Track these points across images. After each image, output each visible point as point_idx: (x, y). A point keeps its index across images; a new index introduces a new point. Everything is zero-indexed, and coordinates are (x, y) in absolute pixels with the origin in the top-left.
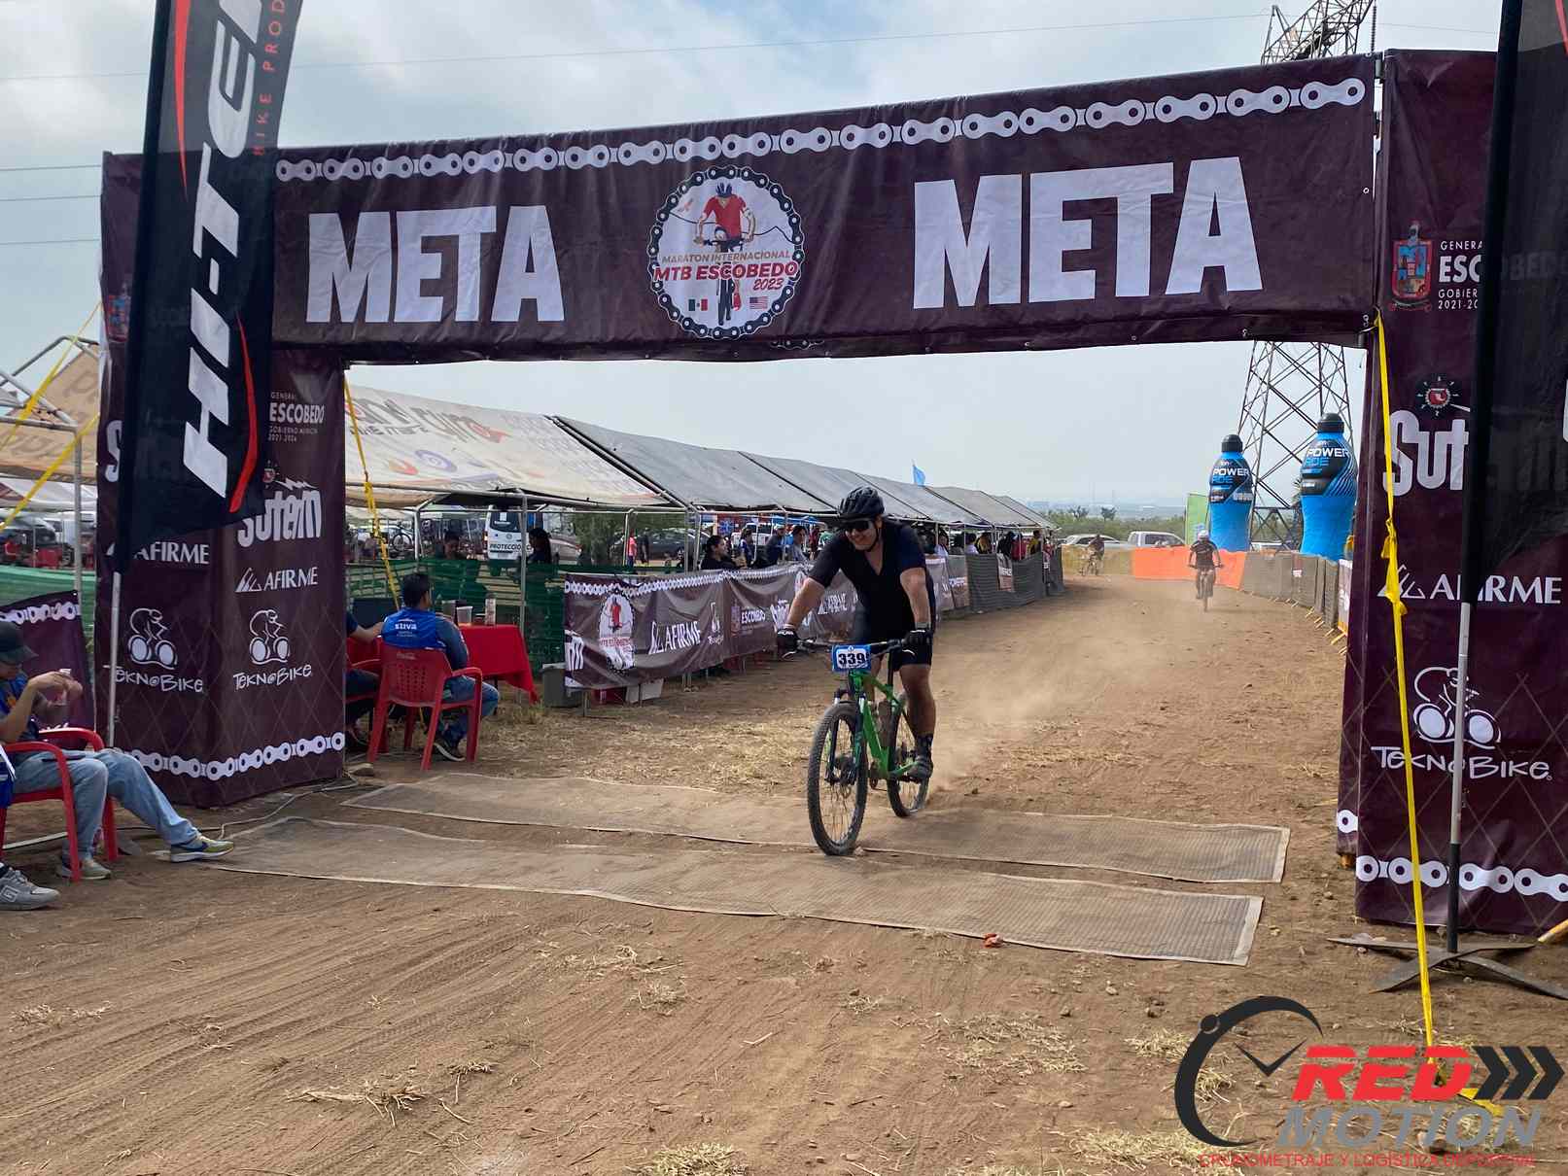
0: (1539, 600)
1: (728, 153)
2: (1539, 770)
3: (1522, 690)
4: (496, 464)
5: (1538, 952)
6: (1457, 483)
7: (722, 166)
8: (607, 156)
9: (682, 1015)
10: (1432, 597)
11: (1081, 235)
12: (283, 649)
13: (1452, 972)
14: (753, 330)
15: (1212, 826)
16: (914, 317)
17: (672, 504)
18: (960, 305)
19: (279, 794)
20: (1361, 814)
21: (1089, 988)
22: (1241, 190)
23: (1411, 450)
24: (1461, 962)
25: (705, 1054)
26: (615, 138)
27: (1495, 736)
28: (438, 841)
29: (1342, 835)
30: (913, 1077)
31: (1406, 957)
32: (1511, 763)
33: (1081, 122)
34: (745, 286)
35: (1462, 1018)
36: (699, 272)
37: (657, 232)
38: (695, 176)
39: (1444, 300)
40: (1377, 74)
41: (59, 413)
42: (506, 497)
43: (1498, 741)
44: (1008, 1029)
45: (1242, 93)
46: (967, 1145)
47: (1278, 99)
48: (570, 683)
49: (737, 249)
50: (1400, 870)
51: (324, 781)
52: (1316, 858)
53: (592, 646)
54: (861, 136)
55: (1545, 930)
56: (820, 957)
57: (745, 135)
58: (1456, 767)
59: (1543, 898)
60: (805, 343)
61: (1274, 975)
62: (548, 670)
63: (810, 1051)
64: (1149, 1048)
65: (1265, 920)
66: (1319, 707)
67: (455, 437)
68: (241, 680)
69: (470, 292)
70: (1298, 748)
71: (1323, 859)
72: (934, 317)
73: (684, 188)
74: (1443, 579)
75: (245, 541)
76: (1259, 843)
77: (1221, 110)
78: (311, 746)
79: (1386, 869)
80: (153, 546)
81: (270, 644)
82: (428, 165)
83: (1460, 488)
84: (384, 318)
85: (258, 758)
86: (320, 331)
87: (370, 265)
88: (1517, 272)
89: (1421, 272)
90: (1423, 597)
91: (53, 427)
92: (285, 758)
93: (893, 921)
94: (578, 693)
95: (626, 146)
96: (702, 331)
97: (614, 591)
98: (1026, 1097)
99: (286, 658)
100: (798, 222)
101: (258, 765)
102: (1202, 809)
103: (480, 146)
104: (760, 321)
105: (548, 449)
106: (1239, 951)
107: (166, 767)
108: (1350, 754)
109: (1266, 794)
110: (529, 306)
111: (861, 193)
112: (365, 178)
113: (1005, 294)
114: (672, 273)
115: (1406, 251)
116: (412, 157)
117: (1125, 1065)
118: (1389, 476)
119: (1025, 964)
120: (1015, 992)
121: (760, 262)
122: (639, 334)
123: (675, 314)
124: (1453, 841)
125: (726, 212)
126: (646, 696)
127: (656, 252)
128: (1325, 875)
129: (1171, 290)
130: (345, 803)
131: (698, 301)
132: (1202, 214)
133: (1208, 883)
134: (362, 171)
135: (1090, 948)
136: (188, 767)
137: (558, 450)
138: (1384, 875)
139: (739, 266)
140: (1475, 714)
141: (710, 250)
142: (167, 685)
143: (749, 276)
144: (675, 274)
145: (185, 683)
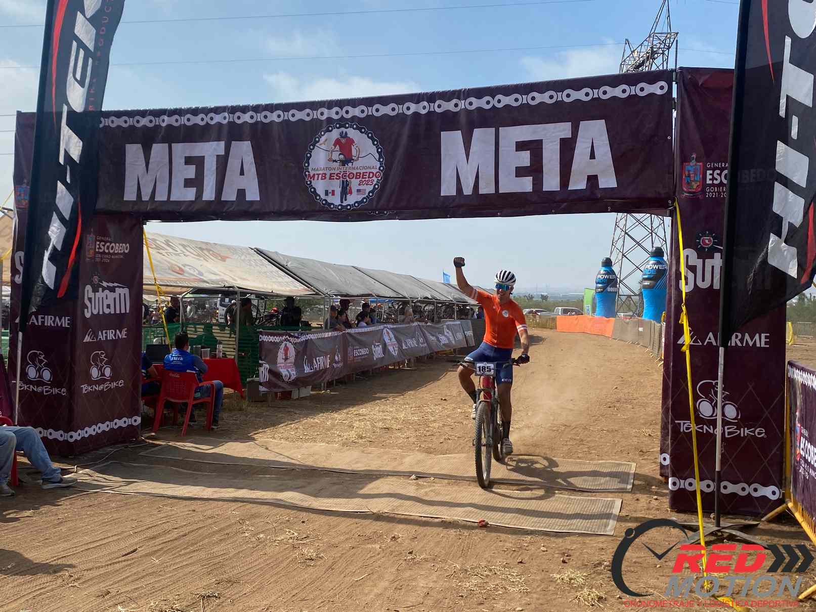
0: (758, 345)
1: (345, 116)
2: (760, 432)
3: (751, 391)
4: (225, 274)
5: (760, 527)
6: (717, 286)
7: (342, 122)
8: (282, 116)
9: (319, 566)
11: (525, 159)
12: (108, 372)
13: (717, 538)
14: (358, 206)
15: (595, 462)
16: (442, 199)
17: (317, 294)
18: (465, 194)
19: (106, 449)
20: (672, 456)
21: (533, 548)
22: (605, 137)
23: (692, 269)
24: (722, 532)
25: (331, 586)
26: (286, 107)
27: (738, 415)
28: (191, 474)
29: (662, 467)
30: (439, 596)
31: (695, 529)
32: (746, 429)
33: (525, 102)
34: (354, 184)
36: (331, 176)
37: (309, 155)
38: (328, 128)
39: (710, 192)
40: (674, 79)
42: (227, 291)
43: (739, 417)
44: (491, 570)
45: (607, 88)
47: (624, 91)
48: (262, 389)
49: (350, 164)
50: (690, 484)
51: (131, 442)
52: (649, 478)
53: (273, 369)
54: (413, 108)
55: (766, 515)
56: (393, 534)
57: (354, 106)
58: (718, 431)
59: (764, 498)
60: (385, 212)
62: (249, 382)
63: (387, 584)
64: (562, 579)
65: (623, 511)
66: (652, 399)
67: (202, 259)
68: (85, 388)
69: (211, 184)
70: (641, 421)
71: (653, 479)
72: (451, 200)
73: (323, 133)
74: (711, 334)
75: (88, 315)
76: (621, 470)
77: (596, 96)
78: (121, 423)
79: (683, 484)
80: (40, 317)
81: (100, 369)
82: (189, 120)
83: (718, 288)
85: (94, 430)
86: (131, 206)
87: (158, 171)
88: (745, 178)
90: (701, 344)
92: (107, 429)
93: (431, 514)
94: (265, 394)
95: (291, 112)
96: (332, 206)
97: (286, 340)
98: (498, 606)
99: (110, 376)
100: (381, 151)
101: (94, 434)
102: (590, 453)
103: (217, 110)
104: (362, 201)
105: (251, 266)
106: (610, 526)
107: (45, 436)
108: (665, 423)
109: (624, 445)
110: (241, 193)
111: (414, 137)
112: (156, 126)
113: (487, 188)
114: (316, 176)
115: (689, 168)
116: (180, 116)
117: (550, 588)
118: (683, 282)
119: (499, 536)
120: (493, 550)
121: (362, 171)
122: (298, 208)
123: (318, 198)
124: (717, 470)
125: (345, 145)
126: (301, 396)
127: (309, 165)
129: (571, 187)
130: (141, 454)
131: (330, 191)
132: (586, 148)
133: (594, 492)
134: (154, 121)
135: (532, 527)
136: (57, 435)
137: (257, 266)
138: (682, 486)
139: (351, 173)
140: (727, 404)
141: (336, 165)
142: (47, 392)
143: (356, 178)
144: (318, 177)
145: (56, 390)
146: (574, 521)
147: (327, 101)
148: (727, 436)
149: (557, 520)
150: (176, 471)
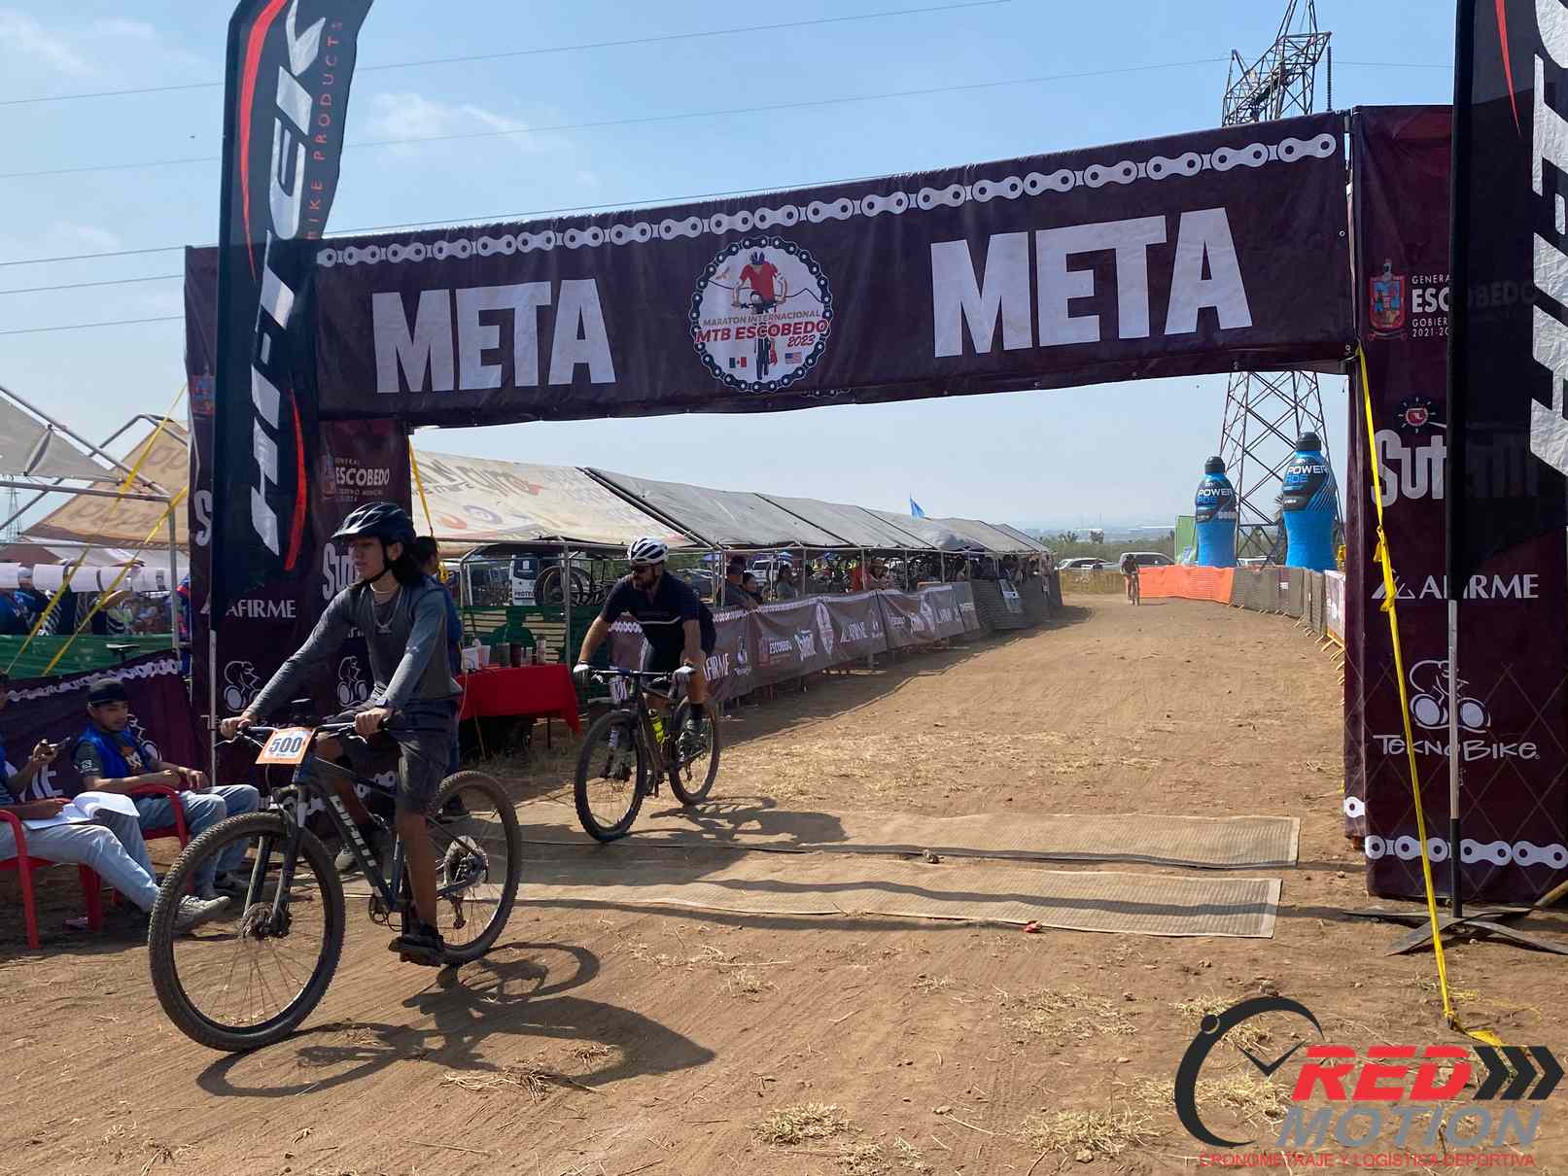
0: (1518, 595)
1: (760, 225)
2: (1528, 750)
3: (1507, 679)
4: (537, 515)
5: (1530, 916)
6: (1438, 493)
7: (754, 237)
8: (649, 231)
9: (769, 1000)
10: (1421, 597)
11: (1084, 283)
13: (1458, 936)
14: (789, 383)
16: (936, 362)
17: (700, 545)
18: (978, 351)
20: (1367, 797)
22: (1228, 239)
24: (1465, 926)
26: (655, 216)
27: (1486, 721)
29: (1350, 820)
31: (1413, 923)
32: (1501, 744)
33: (1080, 182)
34: (781, 344)
35: (1470, 974)
36: (738, 333)
37: (697, 298)
38: (730, 247)
39: (1417, 328)
40: (1347, 128)
41: (154, 485)
43: (1489, 725)
44: (1064, 1000)
45: (1226, 151)
46: (1041, 1096)
47: (1257, 155)
49: (771, 310)
50: (1406, 847)
52: (1327, 842)
54: (880, 204)
55: (1544, 894)
56: (885, 947)
57: (775, 208)
58: (1452, 750)
59: (1540, 867)
60: (832, 392)
61: (1298, 945)
63: (889, 1026)
64: (1191, 1010)
65: (1285, 898)
67: (497, 492)
69: (528, 356)
70: (1300, 746)
71: (1333, 842)
72: (954, 364)
73: (721, 258)
74: (1431, 580)
75: (328, 595)
76: (1275, 831)
77: (1207, 166)
79: (1394, 847)
80: (239, 604)
81: (352, 688)
82: (485, 246)
83: (1441, 497)
84: (451, 388)
86: (390, 401)
87: (432, 339)
88: (1482, 300)
89: (1396, 304)
90: (1413, 597)
91: (150, 499)
93: (947, 913)
95: (666, 223)
96: (743, 386)
98: (1087, 1056)
100: (826, 284)
102: (1215, 805)
103: (535, 227)
104: (795, 374)
105: (582, 500)
106: (1264, 924)
108: (1352, 742)
109: (1274, 788)
110: (582, 371)
111: (883, 254)
112: (427, 259)
113: (1017, 339)
114: (713, 334)
115: (1381, 286)
116: (470, 239)
117: (1172, 1025)
118: (1376, 489)
119: (1071, 946)
120: (1064, 968)
121: (792, 322)
122: (684, 391)
123: (717, 372)
124: (1454, 815)
125: (760, 277)
127: (698, 315)
128: (1336, 857)
129: (1170, 330)
131: (738, 359)
132: (1194, 261)
133: (1230, 869)
134: (424, 253)
135: (1128, 929)
137: (591, 498)
138: (1390, 852)
139: (774, 325)
140: (1466, 702)
141: (748, 312)
143: (783, 334)
144: (716, 336)
146: (1200, 918)
147: (726, 201)
148: (1467, 759)
149: (1170, 917)
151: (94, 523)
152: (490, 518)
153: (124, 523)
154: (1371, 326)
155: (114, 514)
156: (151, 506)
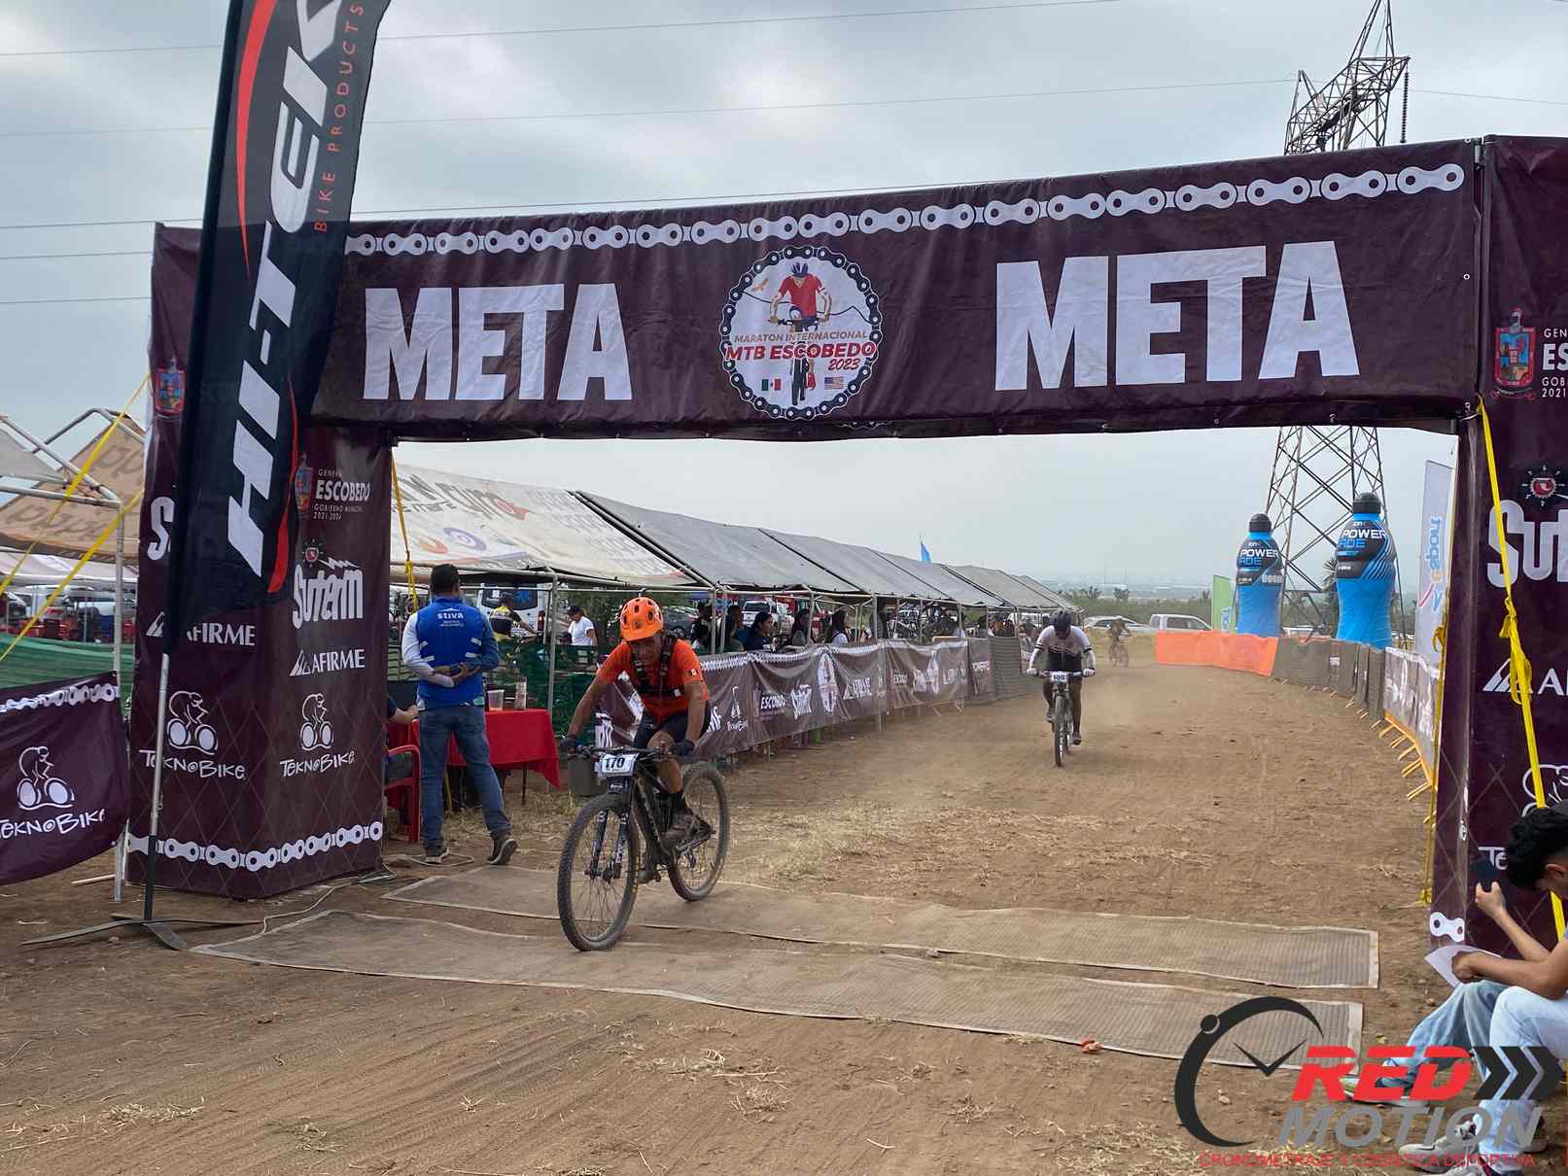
1: (806, 234)
4: (525, 543)
6: (1563, 575)
7: (798, 246)
8: (680, 233)
10: (1540, 692)
11: (1169, 319)
12: (327, 735)
14: (827, 411)
16: (995, 399)
18: (1045, 387)
19: (317, 887)
22: (1336, 275)
23: (1516, 541)
26: (688, 217)
28: (486, 936)
29: (1434, 939)
33: (1170, 205)
34: (820, 366)
36: (773, 352)
37: (729, 311)
38: (772, 255)
39: (1550, 386)
40: (1477, 160)
41: (102, 488)
42: (536, 576)
44: (1127, 1139)
45: (1338, 178)
47: (1374, 184)
49: (811, 329)
51: (362, 872)
52: (1411, 962)
54: (942, 216)
56: (915, 1063)
57: (822, 215)
60: (872, 423)
63: (926, 1161)
65: (1370, 1027)
67: (480, 513)
68: (290, 767)
69: (536, 367)
70: (1368, 847)
71: (1419, 964)
72: (1016, 400)
73: (759, 267)
74: (1552, 674)
75: (298, 623)
76: (1349, 946)
77: (1316, 193)
78: (350, 836)
80: (194, 628)
81: (317, 730)
82: (494, 242)
84: (446, 397)
86: (378, 410)
87: (429, 342)
89: (1524, 359)
91: (97, 504)
92: (325, 849)
93: (985, 1026)
95: (699, 225)
96: (775, 411)
99: (330, 744)
100: (876, 302)
101: (299, 856)
102: (1282, 911)
103: (548, 223)
104: (835, 401)
105: (572, 527)
107: (202, 857)
109: (1345, 895)
110: (596, 385)
111: (940, 274)
112: (427, 253)
113: (1090, 376)
114: (744, 352)
115: (1508, 338)
116: (477, 233)
119: (1131, 1073)
120: (1124, 1100)
121: (835, 342)
122: (709, 414)
123: (747, 394)
125: (802, 293)
127: (728, 332)
128: (1421, 981)
129: (1264, 374)
130: (385, 896)
131: (772, 381)
132: (1296, 298)
134: (424, 246)
136: (225, 857)
137: (582, 527)
139: (813, 346)
141: (785, 329)
142: (206, 772)
143: (824, 356)
144: (748, 355)
145: (225, 769)
147: (769, 204)
150: (458, 930)
151: (34, 527)
152: (473, 543)
153: (67, 530)
154: (1494, 380)
155: (57, 519)
156: (98, 514)
